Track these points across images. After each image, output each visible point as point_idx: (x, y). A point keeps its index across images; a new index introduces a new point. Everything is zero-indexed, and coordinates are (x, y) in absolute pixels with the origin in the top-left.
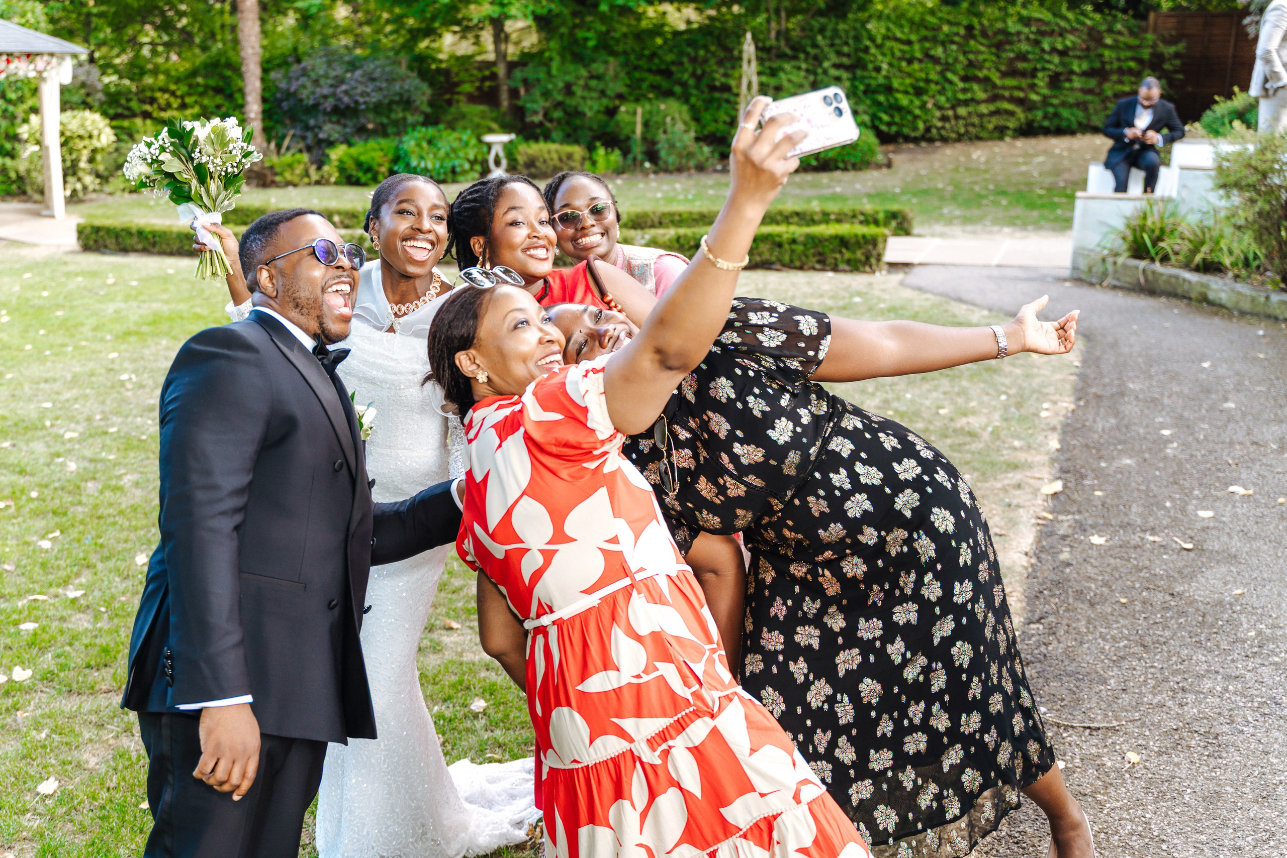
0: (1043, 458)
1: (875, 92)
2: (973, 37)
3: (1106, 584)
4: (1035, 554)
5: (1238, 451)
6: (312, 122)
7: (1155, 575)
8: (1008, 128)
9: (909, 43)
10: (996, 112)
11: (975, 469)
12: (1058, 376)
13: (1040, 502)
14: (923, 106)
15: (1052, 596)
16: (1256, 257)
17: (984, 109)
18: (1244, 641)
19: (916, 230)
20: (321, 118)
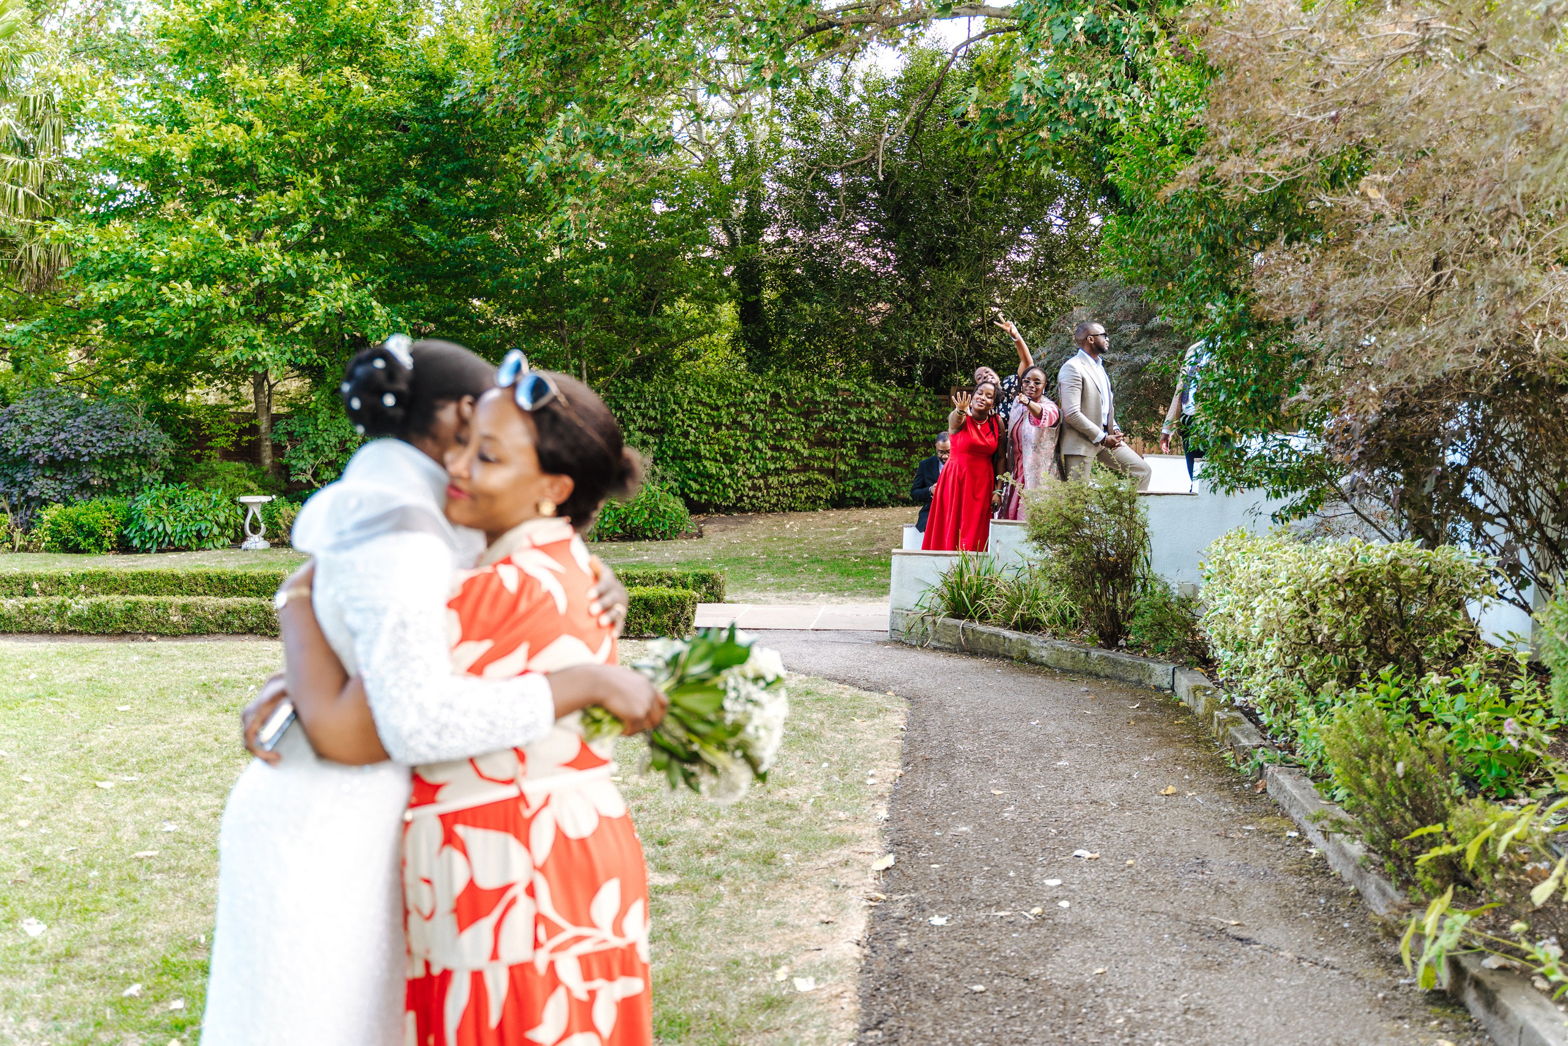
0: (873, 830)
1: (682, 459)
2: (781, 405)
3: (952, 973)
4: (868, 943)
5: (1078, 811)
6: (20, 477)
7: (1006, 958)
8: (821, 498)
9: (718, 408)
10: (809, 482)
11: (796, 847)
12: (883, 741)
13: (871, 880)
14: (733, 474)
15: (890, 993)
16: (1072, 613)
17: (795, 478)
18: (1112, 1031)
19: (727, 598)
20: (31, 472)
